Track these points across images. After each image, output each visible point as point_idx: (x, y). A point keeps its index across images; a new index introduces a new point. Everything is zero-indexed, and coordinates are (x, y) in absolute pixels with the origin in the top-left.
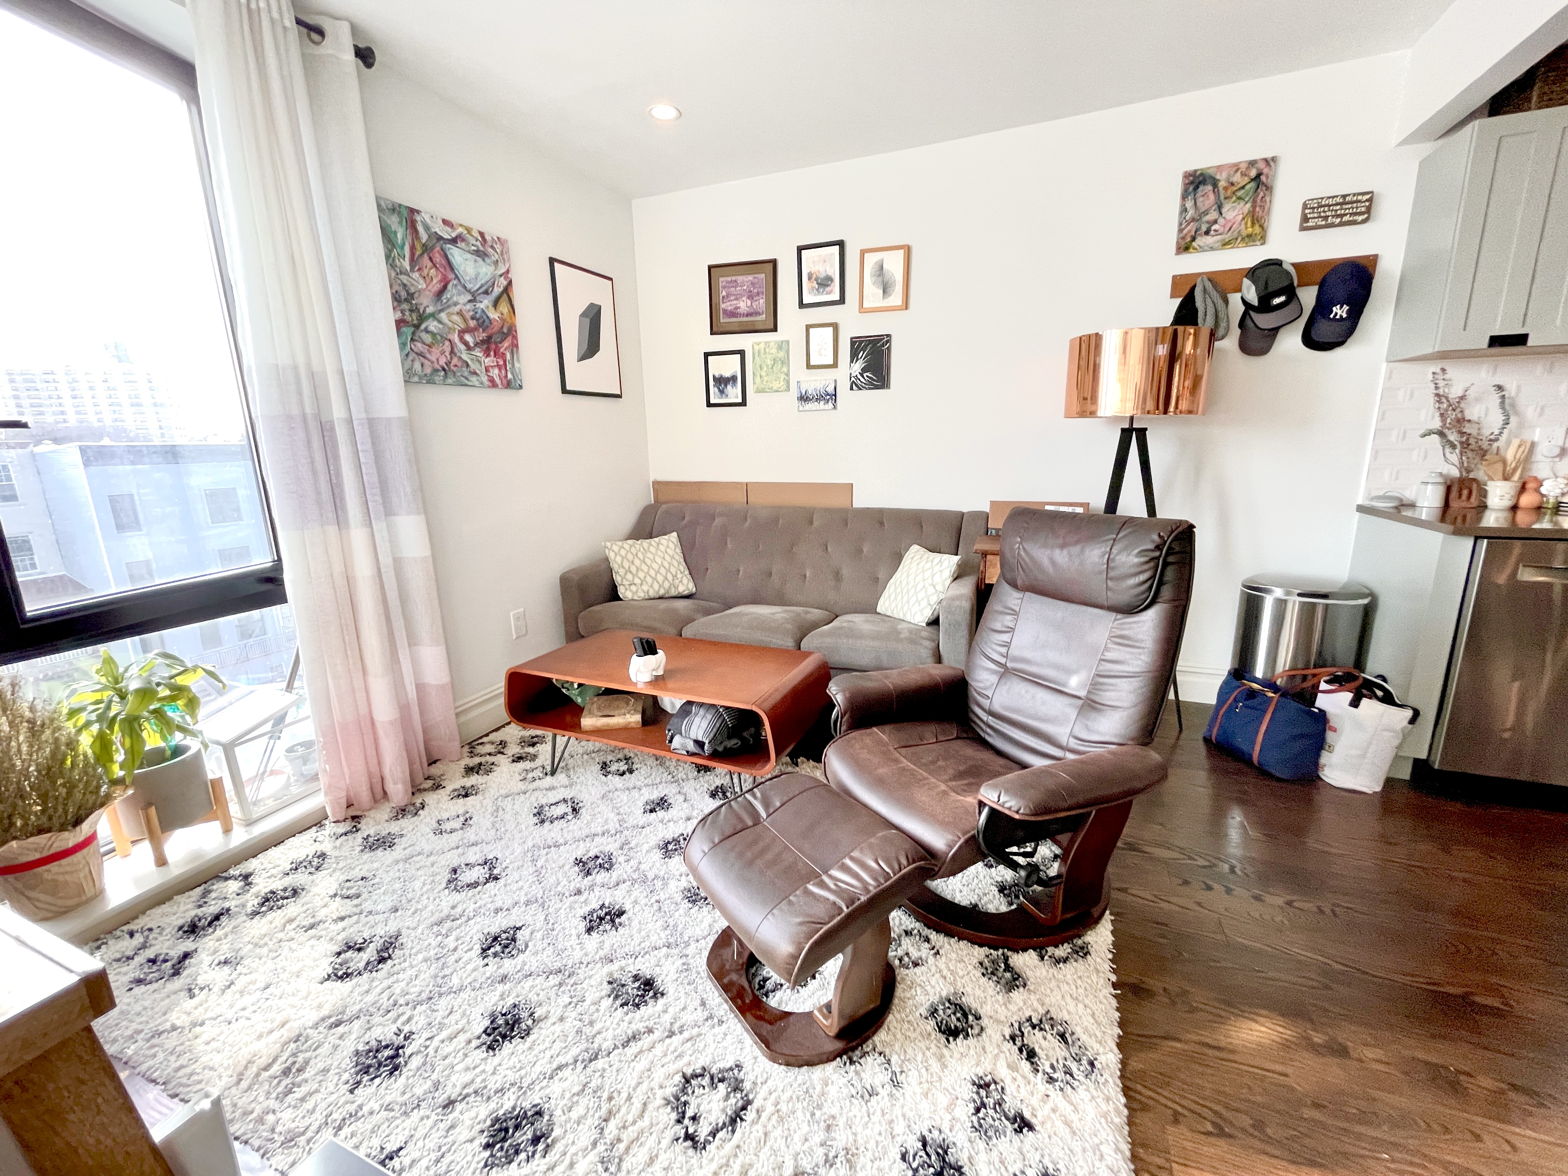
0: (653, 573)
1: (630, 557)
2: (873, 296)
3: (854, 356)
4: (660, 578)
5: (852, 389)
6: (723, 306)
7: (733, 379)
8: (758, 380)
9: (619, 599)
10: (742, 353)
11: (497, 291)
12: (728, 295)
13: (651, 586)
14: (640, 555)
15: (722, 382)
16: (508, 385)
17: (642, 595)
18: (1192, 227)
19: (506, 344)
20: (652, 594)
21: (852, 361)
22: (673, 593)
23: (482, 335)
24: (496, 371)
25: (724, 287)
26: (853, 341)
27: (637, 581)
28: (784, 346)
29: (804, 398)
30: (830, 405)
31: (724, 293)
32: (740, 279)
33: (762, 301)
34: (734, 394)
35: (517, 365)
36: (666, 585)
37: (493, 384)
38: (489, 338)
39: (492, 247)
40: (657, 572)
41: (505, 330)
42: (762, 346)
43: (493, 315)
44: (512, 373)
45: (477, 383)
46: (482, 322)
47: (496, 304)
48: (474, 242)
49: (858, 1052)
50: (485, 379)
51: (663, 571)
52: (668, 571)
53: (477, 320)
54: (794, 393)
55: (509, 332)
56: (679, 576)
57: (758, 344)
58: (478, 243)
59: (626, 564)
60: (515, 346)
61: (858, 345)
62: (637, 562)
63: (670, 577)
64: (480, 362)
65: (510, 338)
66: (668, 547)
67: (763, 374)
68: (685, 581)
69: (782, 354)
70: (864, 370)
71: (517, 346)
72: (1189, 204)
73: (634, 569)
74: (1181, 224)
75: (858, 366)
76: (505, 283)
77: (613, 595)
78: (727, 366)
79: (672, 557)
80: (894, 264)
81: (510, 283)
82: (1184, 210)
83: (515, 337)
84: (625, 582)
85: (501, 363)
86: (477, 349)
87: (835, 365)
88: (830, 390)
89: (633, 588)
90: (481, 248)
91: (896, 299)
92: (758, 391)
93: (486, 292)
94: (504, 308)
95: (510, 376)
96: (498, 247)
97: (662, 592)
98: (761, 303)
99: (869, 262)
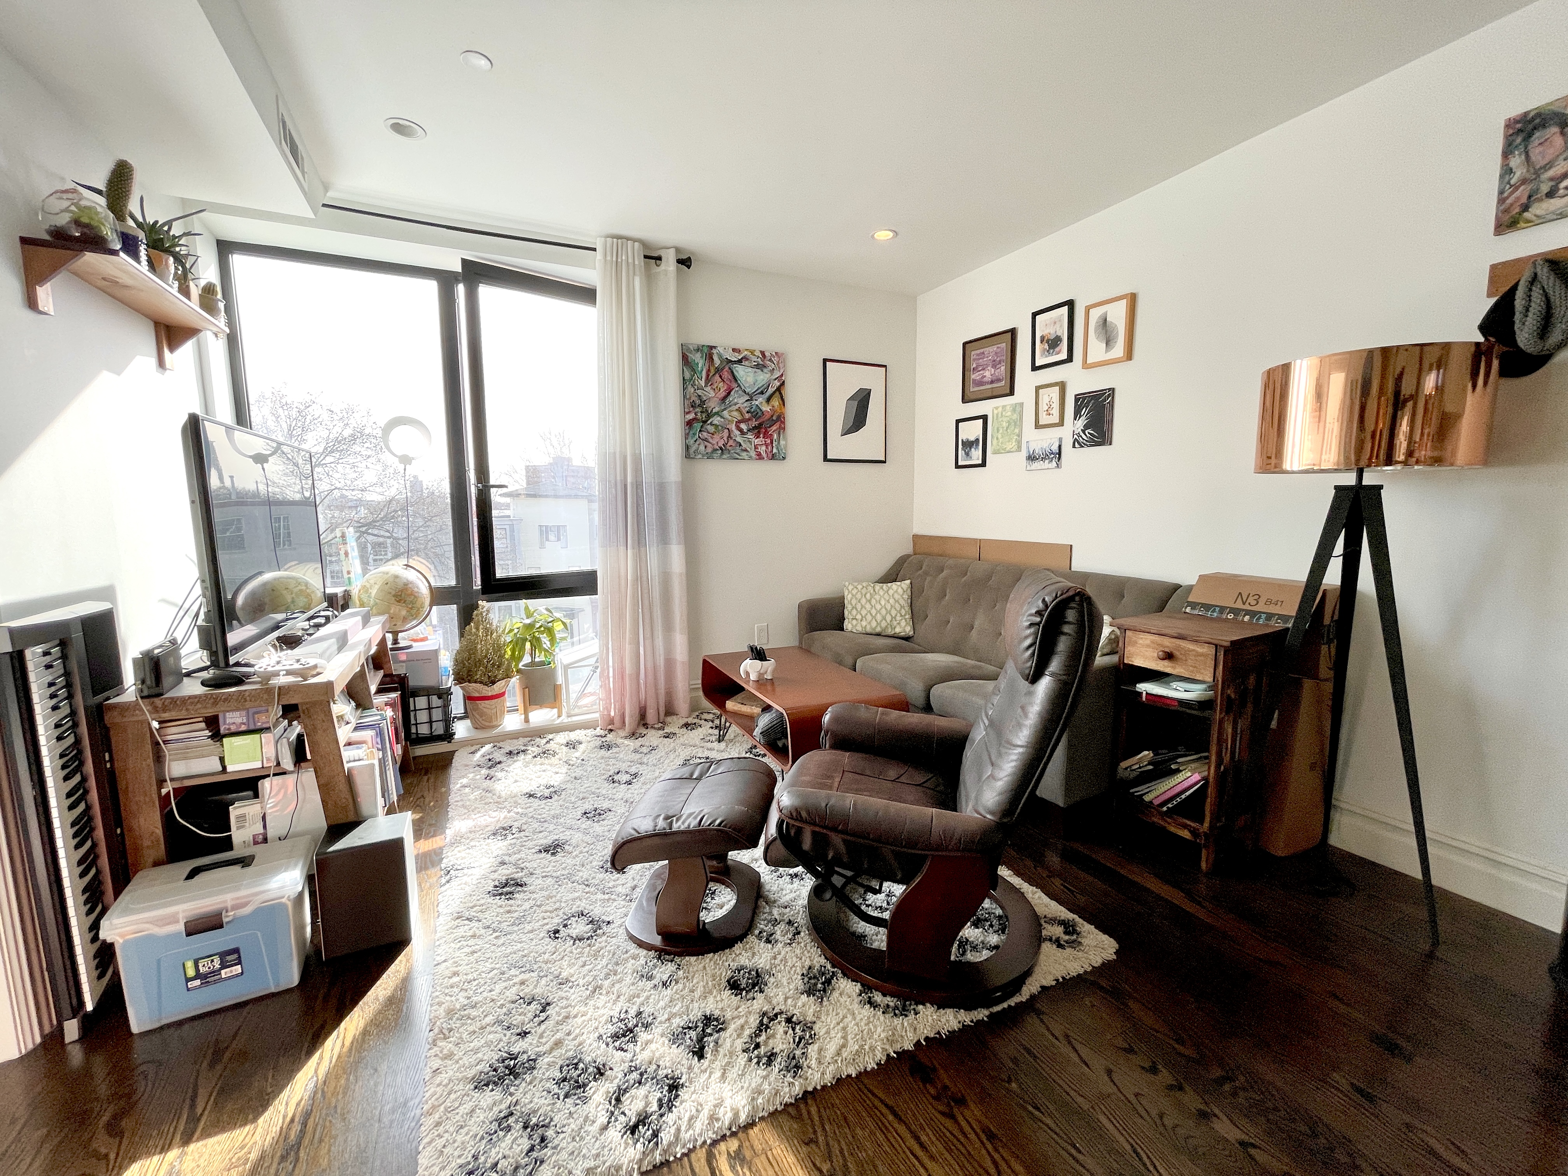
0: (874, 612)
1: (859, 596)
2: (1097, 350)
3: (1077, 414)
4: (879, 617)
5: (1074, 447)
6: (973, 377)
7: (977, 442)
8: (995, 442)
9: (842, 629)
10: (985, 418)
11: (771, 390)
12: (977, 367)
13: (870, 623)
14: (868, 596)
15: (969, 445)
16: (773, 457)
17: (859, 629)
18: (1522, 193)
19: (774, 428)
20: (868, 630)
21: (1075, 419)
22: (890, 632)
23: (754, 423)
24: (764, 448)
25: (974, 360)
26: (1077, 398)
27: (859, 617)
28: (1018, 408)
29: (1032, 458)
30: (1054, 464)
31: (974, 366)
32: (987, 350)
33: (1003, 368)
34: (976, 455)
35: (782, 442)
36: (884, 624)
37: (760, 457)
38: (761, 424)
39: (770, 360)
40: (878, 612)
41: (774, 418)
42: (1000, 409)
43: (766, 408)
44: (777, 449)
45: (746, 457)
46: (756, 414)
47: (768, 400)
48: (756, 360)
49: (667, 957)
50: (753, 454)
51: (884, 612)
52: (889, 612)
53: (752, 413)
54: (1024, 454)
55: (779, 420)
56: (898, 618)
57: (997, 408)
58: (759, 360)
59: (854, 602)
60: (782, 429)
61: (1081, 401)
62: (863, 601)
63: (889, 618)
64: (750, 442)
65: (778, 424)
66: (896, 591)
67: (1000, 436)
68: (903, 623)
69: (1017, 417)
70: (1086, 427)
71: (784, 429)
72: (1516, 161)
73: (859, 607)
74: (1501, 192)
75: (1081, 423)
76: (778, 384)
77: (839, 625)
78: (972, 430)
79: (897, 601)
80: (1117, 314)
81: (783, 384)
82: (1507, 171)
83: (784, 423)
84: (851, 617)
85: (769, 441)
86: (749, 433)
87: (1061, 423)
88: (1056, 448)
89: (854, 622)
90: (761, 363)
91: (1118, 350)
92: (995, 452)
93: (762, 393)
94: (776, 402)
95: (775, 450)
96: (775, 360)
97: (878, 630)
98: (1003, 370)
99: (1096, 314)
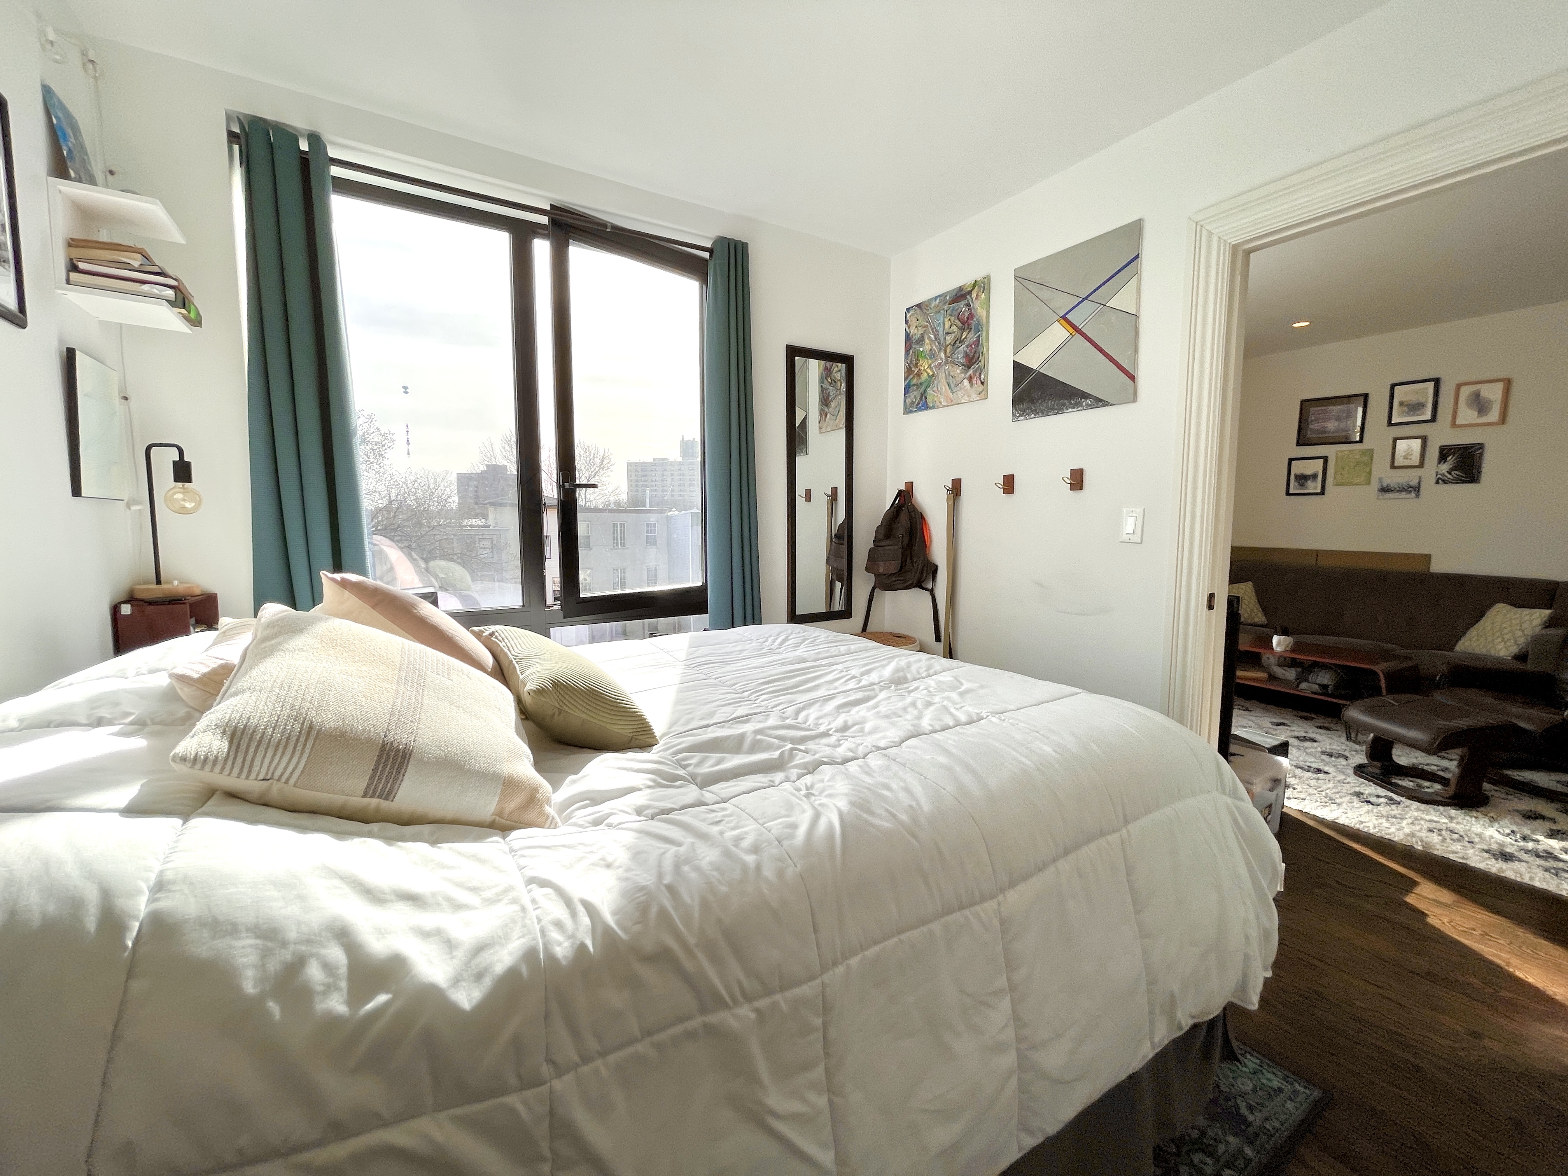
2: (1467, 415)
3: (1442, 459)
5: (1437, 483)
6: (1311, 427)
7: (1314, 476)
8: (1338, 477)
10: (1326, 459)
12: (1316, 420)
15: (1302, 479)
21: (1439, 462)
25: (1315, 415)
26: (1443, 448)
28: (1370, 453)
29: (1385, 490)
30: (1413, 494)
31: (1313, 418)
32: (1329, 408)
34: (1314, 486)
42: (1347, 453)
54: (1375, 485)
56: (1255, 611)
57: (1343, 452)
61: (1447, 451)
63: (1249, 611)
66: (1246, 590)
67: (1345, 473)
68: (1260, 615)
69: (1366, 459)
70: (1452, 469)
75: (1445, 468)
78: (1309, 468)
80: (1493, 393)
87: (1421, 465)
88: (1414, 483)
91: (1492, 417)
92: (1338, 484)
99: (1465, 392)
